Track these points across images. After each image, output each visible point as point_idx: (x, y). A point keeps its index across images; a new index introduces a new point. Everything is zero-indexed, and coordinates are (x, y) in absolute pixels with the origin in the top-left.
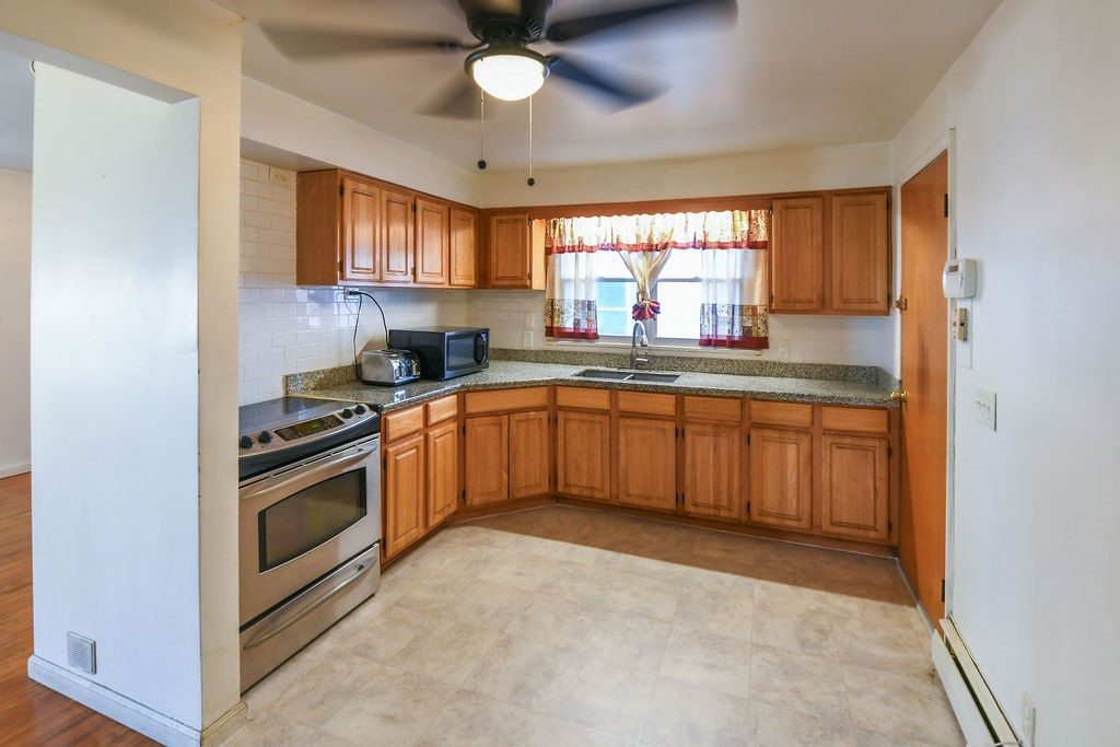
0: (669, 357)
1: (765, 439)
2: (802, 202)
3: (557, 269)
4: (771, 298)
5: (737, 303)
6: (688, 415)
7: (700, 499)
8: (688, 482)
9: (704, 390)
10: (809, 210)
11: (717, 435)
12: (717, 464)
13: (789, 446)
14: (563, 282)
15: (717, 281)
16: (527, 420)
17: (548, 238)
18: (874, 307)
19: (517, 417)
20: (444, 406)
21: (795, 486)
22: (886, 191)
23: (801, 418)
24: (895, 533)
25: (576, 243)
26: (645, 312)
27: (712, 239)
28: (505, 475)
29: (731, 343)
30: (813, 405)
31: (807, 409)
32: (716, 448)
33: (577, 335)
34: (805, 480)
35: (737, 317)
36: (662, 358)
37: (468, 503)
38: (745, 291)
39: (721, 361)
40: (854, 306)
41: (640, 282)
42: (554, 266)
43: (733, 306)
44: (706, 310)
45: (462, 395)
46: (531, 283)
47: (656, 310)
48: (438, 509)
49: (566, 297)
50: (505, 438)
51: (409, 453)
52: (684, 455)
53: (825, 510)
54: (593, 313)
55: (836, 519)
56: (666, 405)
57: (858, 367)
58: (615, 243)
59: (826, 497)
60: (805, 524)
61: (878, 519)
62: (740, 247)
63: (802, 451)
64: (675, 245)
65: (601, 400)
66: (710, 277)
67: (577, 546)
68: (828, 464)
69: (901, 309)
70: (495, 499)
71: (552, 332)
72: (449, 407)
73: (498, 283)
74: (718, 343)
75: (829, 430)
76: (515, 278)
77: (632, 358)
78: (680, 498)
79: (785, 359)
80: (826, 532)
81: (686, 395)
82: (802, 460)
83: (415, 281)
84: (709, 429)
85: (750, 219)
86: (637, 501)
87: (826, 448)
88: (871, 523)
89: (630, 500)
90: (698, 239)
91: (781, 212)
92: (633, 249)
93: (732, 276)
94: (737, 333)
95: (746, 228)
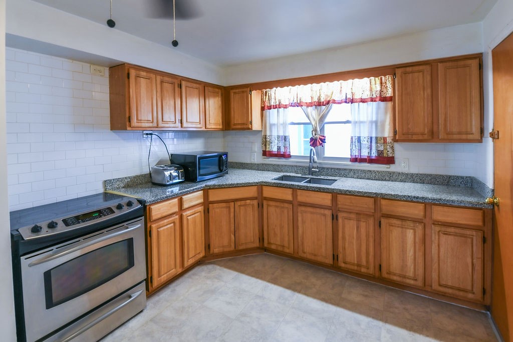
0: (332, 169)
1: (391, 225)
2: (416, 68)
3: (268, 118)
4: (395, 132)
5: (374, 135)
6: (340, 206)
7: (348, 259)
8: (340, 249)
9: (350, 192)
10: (421, 73)
11: (358, 221)
12: (359, 238)
13: (408, 230)
14: (271, 125)
15: (361, 122)
16: (245, 205)
17: (263, 102)
18: (470, 137)
19: (239, 203)
20: (193, 198)
21: (413, 257)
22: (479, 57)
23: (416, 212)
24: (488, 295)
25: (278, 103)
26: (317, 142)
27: (357, 96)
28: (233, 236)
29: (370, 161)
30: (425, 204)
31: (421, 206)
32: (358, 228)
33: (279, 155)
34: (420, 254)
35: (374, 145)
36: (328, 169)
37: (211, 252)
38: (379, 128)
39: (364, 171)
40: (455, 137)
41: (313, 124)
42: (266, 117)
43: (371, 138)
44: (354, 140)
45: (206, 191)
46: (252, 126)
47: (323, 141)
48: (191, 256)
49: (273, 134)
50: (232, 215)
51: (169, 226)
52: (338, 231)
53: (435, 276)
54: (287, 143)
55: (443, 282)
56: (326, 199)
57: (458, 177)
58: (299, 102)
59: (435, 266)
60: (420, 283)
61: (475, 285)
62: (375, 101)
63: (417, 234)
64: (334, 102)
65: (287, 195)
66: (356, 120)
67: (269, 284)
68: (437, 245)
69: (493, 138)
70: (227, 249)
71: (265, 153)
72: (198, 198)
73: (235, 127)
74: (362, 160)
75: (436, 221)
76: (243, 124)
77: (309, 168)
78: (336, 258)
79: (406, 170)
80: (434, 290)
81: (339, 194)
82: (417, 240)
83: (182, 127)
84: (353, 216)
85: (381, 83)
86: (309, 257)
87: (435, 233)
88: (469, 288)
89: (305, 256)
90: (348, 97)
91: (401, 77)
92: (309, 105)
93: (370, 119)
94: (374, 154)
95: (379, 88)
